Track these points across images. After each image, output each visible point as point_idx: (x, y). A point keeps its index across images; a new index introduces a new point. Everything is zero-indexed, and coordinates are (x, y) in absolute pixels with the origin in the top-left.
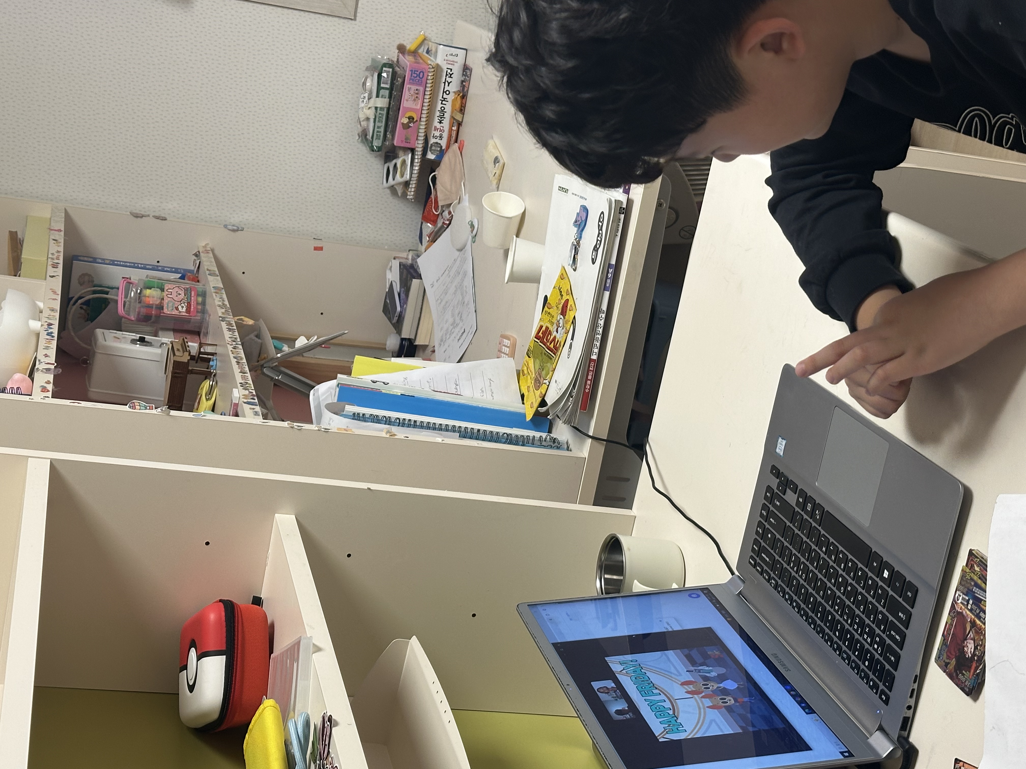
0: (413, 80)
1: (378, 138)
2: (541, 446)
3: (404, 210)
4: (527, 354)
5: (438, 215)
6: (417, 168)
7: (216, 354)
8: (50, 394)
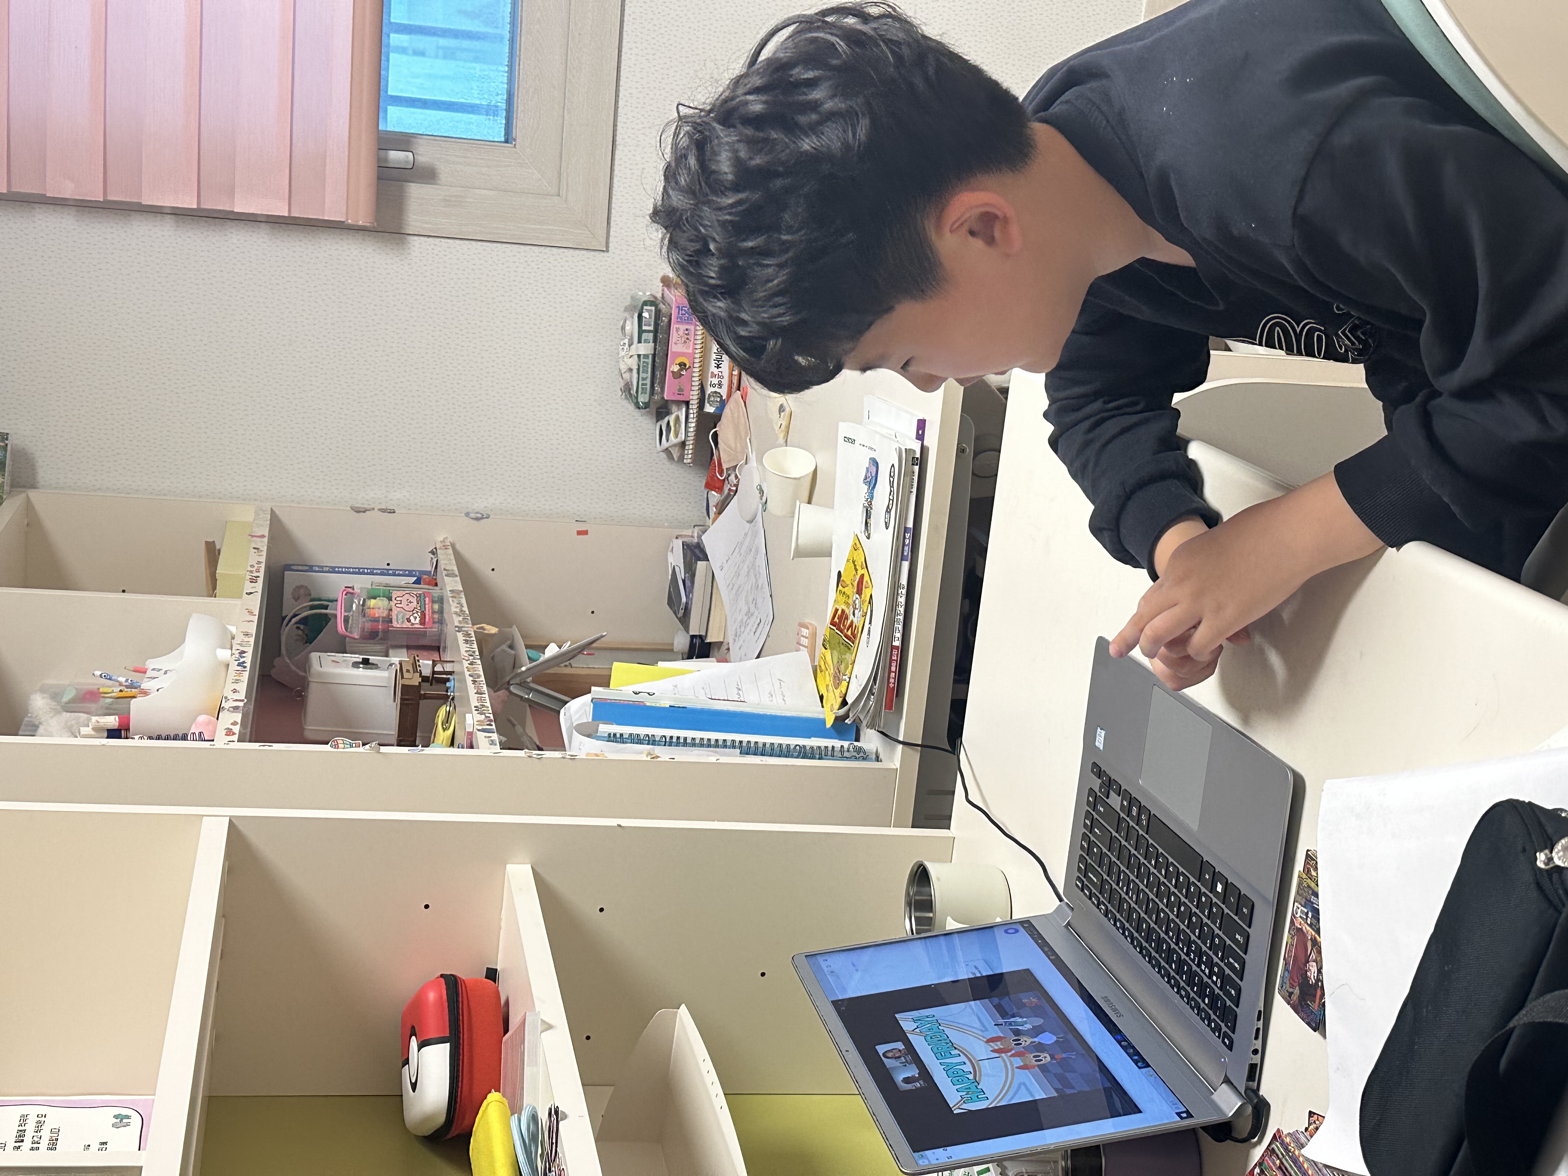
0: (681, 318)
1: (644, 392)
2: (843, 758)
3: (684, 477)
4: (823, 645)
5: (724, 480)
6: (693, 425)
7: (454, 672)
8: (235, 738)
